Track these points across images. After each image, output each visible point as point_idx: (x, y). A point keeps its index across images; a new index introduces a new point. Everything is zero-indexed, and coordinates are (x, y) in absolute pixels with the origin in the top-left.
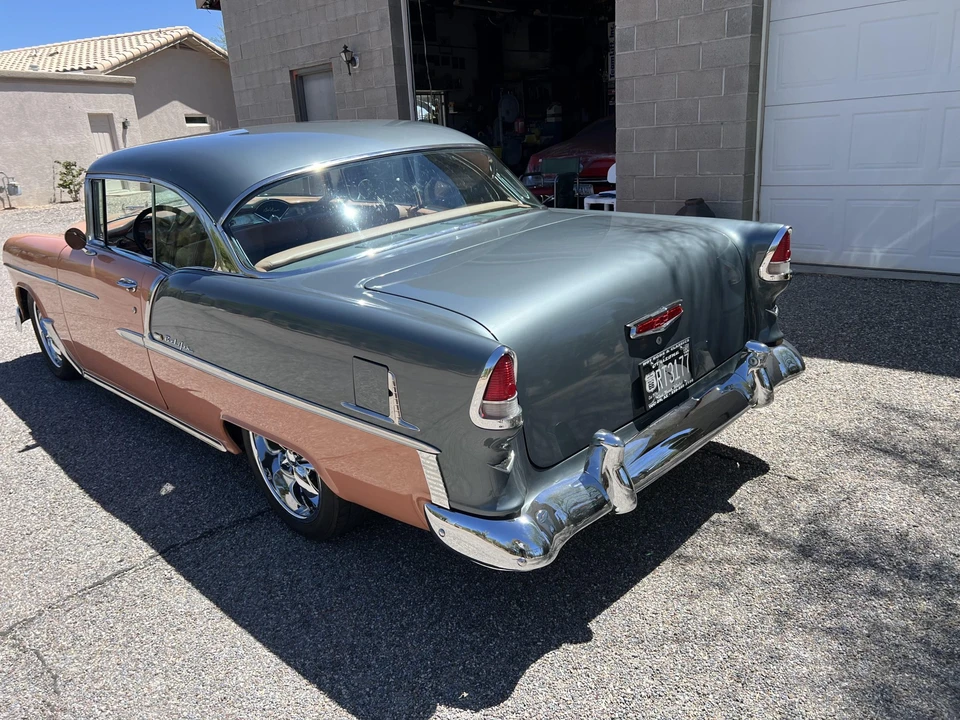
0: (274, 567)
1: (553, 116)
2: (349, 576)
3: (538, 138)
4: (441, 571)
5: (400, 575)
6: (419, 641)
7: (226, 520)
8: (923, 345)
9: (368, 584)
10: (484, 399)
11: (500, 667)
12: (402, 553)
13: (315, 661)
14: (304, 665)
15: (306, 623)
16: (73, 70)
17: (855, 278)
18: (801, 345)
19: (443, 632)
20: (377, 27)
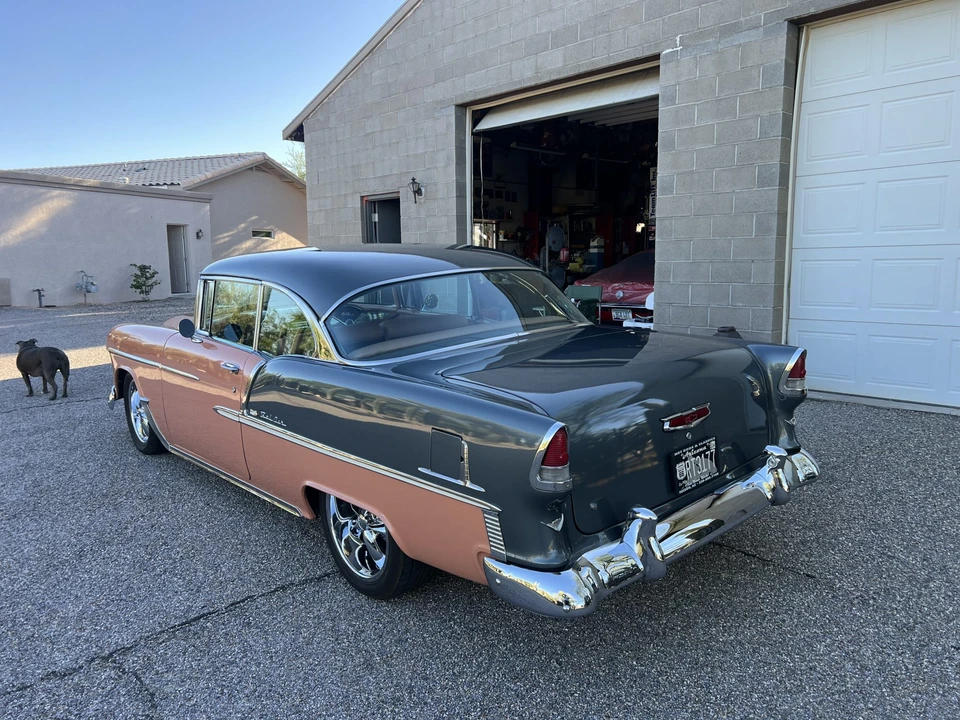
0: (340, 619)
1: (595, 247)
2: (407, 631)
3: (581, 266)
4: (488, 632)
5: (452, 633)
6: (469, 686)
7: (297, 579)
8: (938, 470)
9: (424, 638)
10: (543, 464)
11: (542, 711)
12: (454, 615)
13: (378, 696)
14: (368, 699)
15: (369, 665)
16: (158, 184)
17: (879, 408)
18: (824, 463)
19: (490, 680)
20: (443, 164)
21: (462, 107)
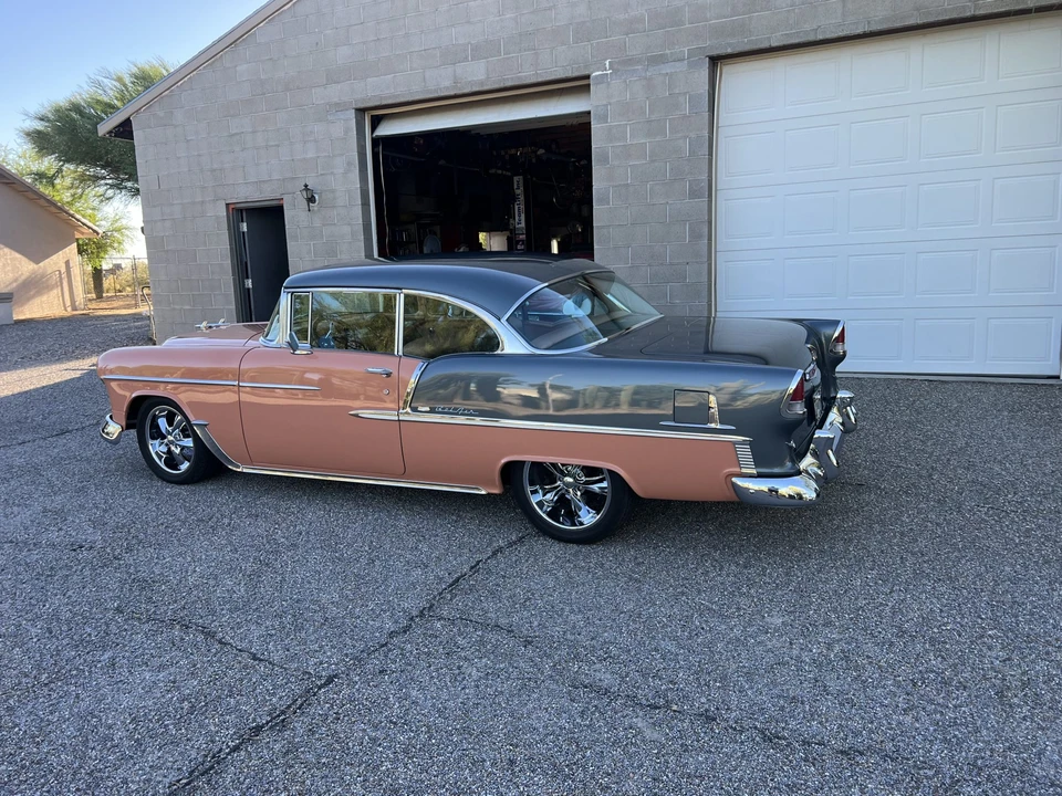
10: (791, 400)
20: (342, 171)
21: (361, 111)
